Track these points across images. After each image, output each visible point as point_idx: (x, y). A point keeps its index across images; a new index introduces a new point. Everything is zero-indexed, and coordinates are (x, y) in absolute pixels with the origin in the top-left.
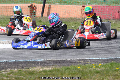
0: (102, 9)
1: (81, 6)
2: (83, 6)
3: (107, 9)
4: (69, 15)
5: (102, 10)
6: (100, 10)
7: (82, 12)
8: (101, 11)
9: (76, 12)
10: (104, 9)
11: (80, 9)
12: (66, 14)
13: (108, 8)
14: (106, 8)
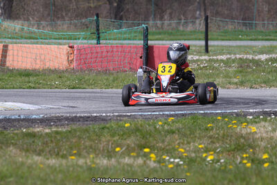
0: (107, 52)
1: (66, 47)
2: (71, 47)
3: (117, 51)
4: (44, 64)
5: (109, 54)
6: (104, 54)
7: (70, 59)
8: (107, 56)
9: (57, 57)
10: (112, 51)
11: (65, 52)
12: (38, 61)
13: (120, 49)
14: (115, 50)
